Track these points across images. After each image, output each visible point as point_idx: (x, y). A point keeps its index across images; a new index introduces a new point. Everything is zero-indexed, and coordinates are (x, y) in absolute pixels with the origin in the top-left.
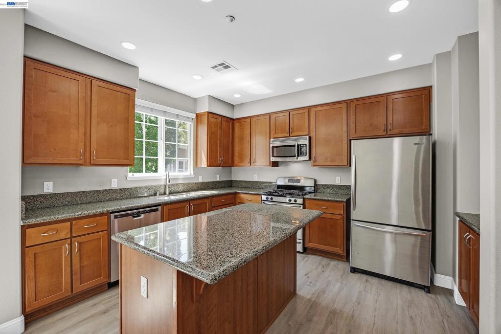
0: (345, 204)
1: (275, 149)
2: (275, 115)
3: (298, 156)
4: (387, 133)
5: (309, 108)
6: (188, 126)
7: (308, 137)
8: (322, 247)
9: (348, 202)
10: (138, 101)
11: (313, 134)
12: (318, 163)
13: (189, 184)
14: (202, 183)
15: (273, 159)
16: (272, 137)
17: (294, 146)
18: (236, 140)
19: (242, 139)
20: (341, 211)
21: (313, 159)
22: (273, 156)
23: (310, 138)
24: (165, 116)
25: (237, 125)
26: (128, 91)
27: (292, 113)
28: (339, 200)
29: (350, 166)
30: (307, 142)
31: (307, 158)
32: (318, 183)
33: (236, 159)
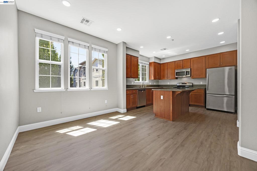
0: (204, 89)
1: (177, 73)
2: (177, 62)
3: (186, 75)
4: (220, 66)
5: (190, 59)
6: (147, 67)
7: (190, 69)
8: (196, 104)
9: (205, 89)
10: (139, 61)
11: (192, 68)
12: (194, 77)
13: (148, 85)
14: (151, 85)
15: (176, 76)
16: (176, 69)
17: (184, 72)
18: (162, 71)
19: (164, 70)
20: (203, 92)
21: (192, 75)
22: (176, 75)
23: (191, 69)
24: (142, 64)
25: (162, 65)
26: (137, 58)
27: (183, 61)
28: (202, 88)
29: (206, 78)
30: (189, 70)
31: (190, 75)
32: (193, 84)
33: (162, 77)
